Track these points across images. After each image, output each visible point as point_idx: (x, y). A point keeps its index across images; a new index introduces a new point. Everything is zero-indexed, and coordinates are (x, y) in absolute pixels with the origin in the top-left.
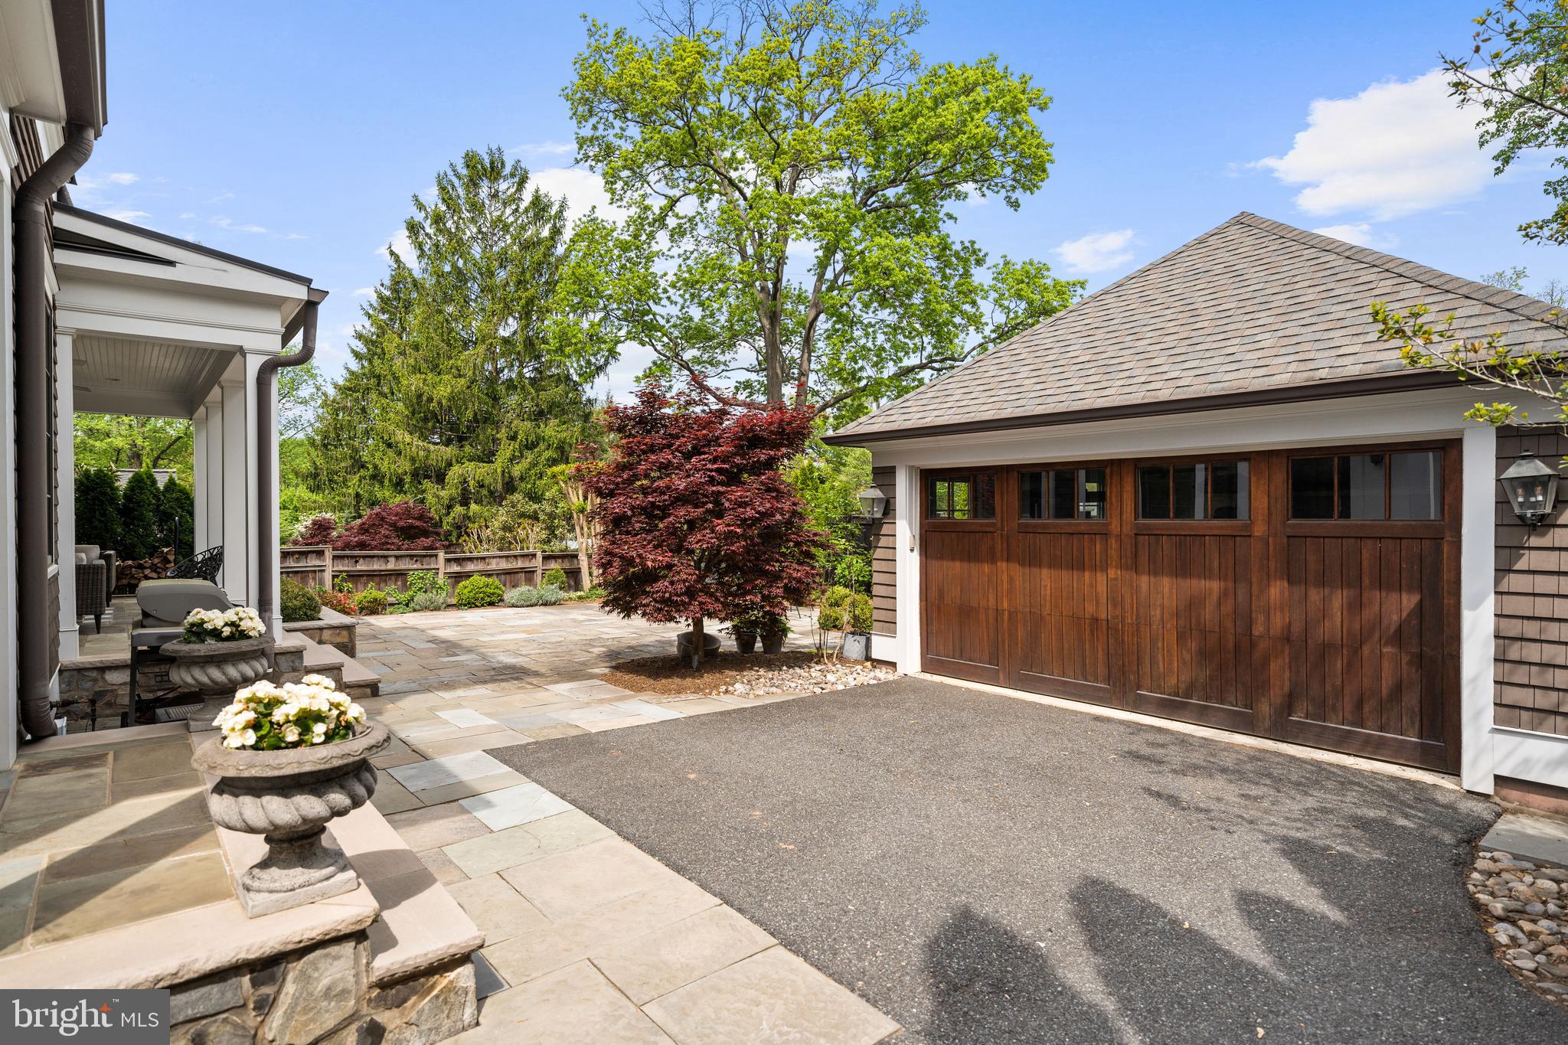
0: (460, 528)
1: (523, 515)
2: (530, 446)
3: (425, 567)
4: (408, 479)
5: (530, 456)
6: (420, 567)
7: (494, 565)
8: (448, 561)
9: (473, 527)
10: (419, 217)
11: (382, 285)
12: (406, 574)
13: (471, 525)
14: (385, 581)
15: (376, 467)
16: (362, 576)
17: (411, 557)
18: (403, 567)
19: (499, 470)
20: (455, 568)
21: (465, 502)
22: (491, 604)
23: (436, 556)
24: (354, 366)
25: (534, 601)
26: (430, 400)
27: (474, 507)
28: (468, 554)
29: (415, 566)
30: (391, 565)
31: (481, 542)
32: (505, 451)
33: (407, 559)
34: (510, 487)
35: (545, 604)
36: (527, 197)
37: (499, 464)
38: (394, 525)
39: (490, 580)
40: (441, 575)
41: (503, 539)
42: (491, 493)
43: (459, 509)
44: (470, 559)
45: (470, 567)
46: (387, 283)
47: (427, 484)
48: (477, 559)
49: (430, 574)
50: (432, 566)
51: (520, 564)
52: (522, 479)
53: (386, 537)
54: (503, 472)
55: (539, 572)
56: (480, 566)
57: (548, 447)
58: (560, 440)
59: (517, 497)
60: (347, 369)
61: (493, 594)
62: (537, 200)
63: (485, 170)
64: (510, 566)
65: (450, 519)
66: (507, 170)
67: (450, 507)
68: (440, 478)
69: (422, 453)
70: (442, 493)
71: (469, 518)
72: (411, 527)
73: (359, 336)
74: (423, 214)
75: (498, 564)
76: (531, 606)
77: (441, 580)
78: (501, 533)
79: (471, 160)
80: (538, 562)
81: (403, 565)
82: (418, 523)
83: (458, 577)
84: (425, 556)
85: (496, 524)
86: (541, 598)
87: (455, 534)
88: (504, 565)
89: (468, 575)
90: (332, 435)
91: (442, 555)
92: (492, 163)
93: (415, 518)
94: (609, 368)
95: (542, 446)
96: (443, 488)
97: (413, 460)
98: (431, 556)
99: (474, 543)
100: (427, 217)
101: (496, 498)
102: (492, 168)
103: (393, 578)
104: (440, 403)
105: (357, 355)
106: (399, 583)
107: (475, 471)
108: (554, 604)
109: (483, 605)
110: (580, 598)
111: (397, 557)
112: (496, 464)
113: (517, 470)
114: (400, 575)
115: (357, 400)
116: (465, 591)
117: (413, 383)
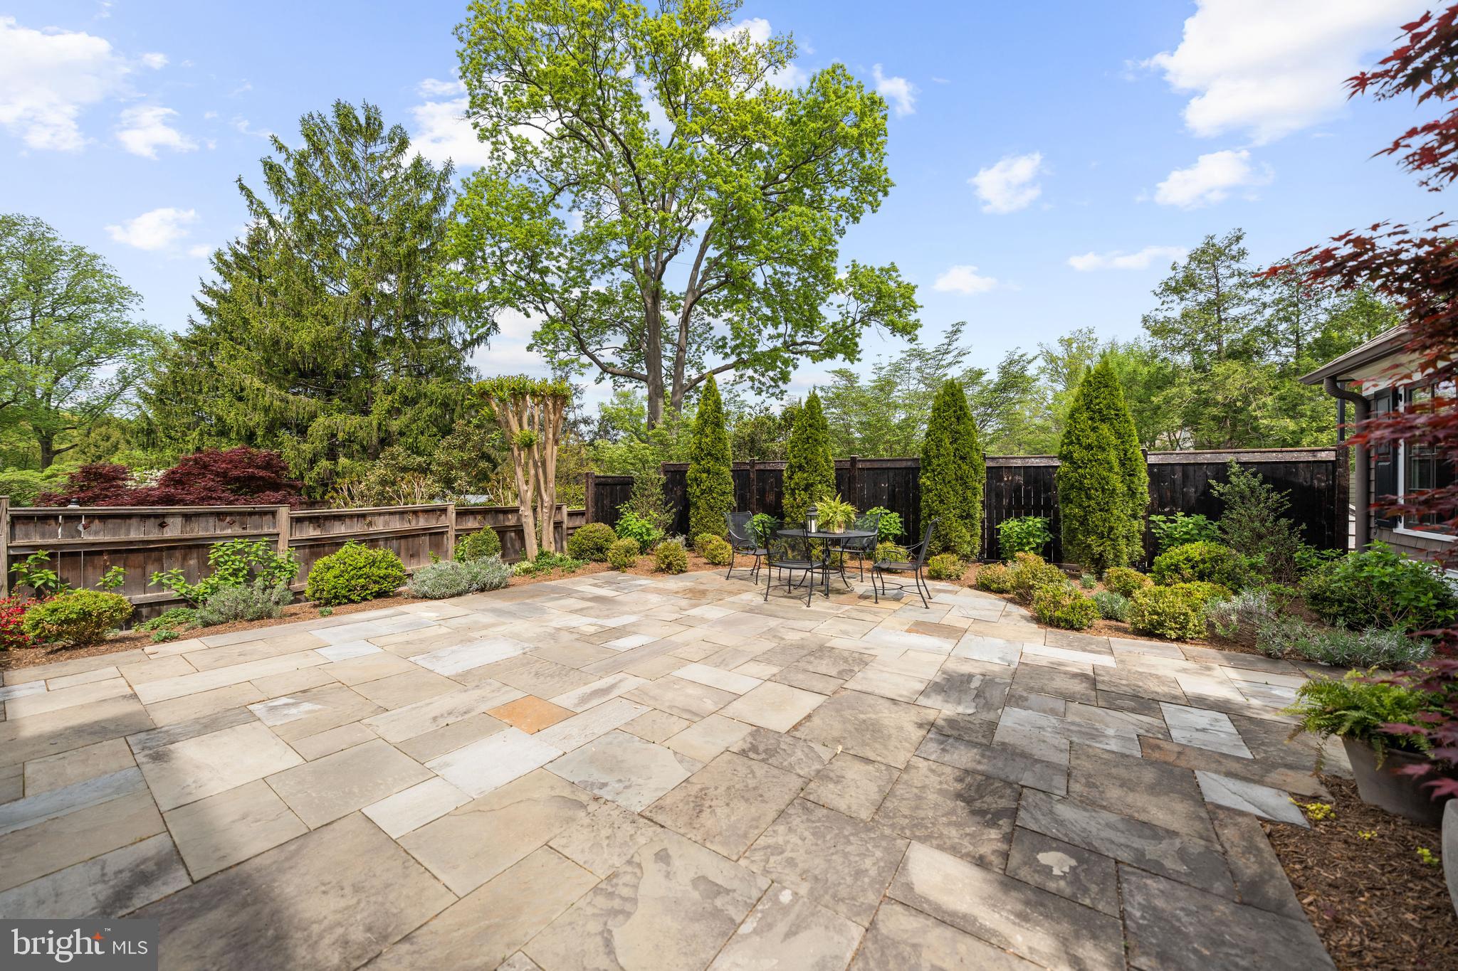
0: (326, 483)
1: (404, 469)
2: (408, 401)
3: (250, 531)
4: (260, 432)
5: (409, 412)
6: (240, 531)
7: (380, 526)
8: (297, 521)
9: (343, 483)
10: (279, 159)
11: (238, 243)
12: (207, 547)
13: (339, 480)
14: (159, 560)
15: (220, 419)
16: (100, 553)
17: (220, 515)
18: (202, 534)
19: (375, 423)
20: (311, 532)
21: (332, 455)
22: (381, 595)
23: (273, 514)
24: (201, 319)
25: (464, 585)
26: (289, 346)
27: (343, 461)
28: (334, 510)
29: (229, 532)
30: (174, 530)
31: (352, 499)
32: (381, 405)
33: (211, 520)
34: (385, 441)
35: (482, 590)
36: (406, 161)
37: (374, 419)
38: (224, 475)
39: (379, 553)
40: (283, 545)
41: (381, 493)
42: (364, 449)
43: (324, 463)
44: (339, 518)
45: (339, 530)
46: (244, 240)
47: (284, 435)
48: (351, 516)
49: (259, 547)
50: (266, 531)
51: (422, 523)
52: (402, 434)
53: (210, 489)
54: (380, 424)
55: (452, 533)
56: (358, 528)
57: (431, 404)
58: (445, 396)
59: (397, 449)
60: (192, 322)
61: (385, 577)
62: (418, 163)
63: (360, 125)
64: (406, 526)
65: (313, 474)
66: (385, 132)
67: (313, 462)
68: (302, 430)
69: (276, 403)
70: (304, 447)
71: (337, 474)
72: (252, 478)
73: (209, 292)
74: (284, 156)
75: (386, 524)
76: (459, 594)
77: (283, 553)
78: (379, 488)
79: (343, 112)
80: (450, 520)
81: (199, 531)
82: (262, 473)
83: (316, 548)
84: (251, 514)
85: (372, 478)
86: (474, 578)
87: (320, 490)
88: (397, 525)
89: (337, 543)
90: (170, 389)
91: (284, 512)
92: (368, 118)
93: (258, 467)
94: (490, 338)
95: (423, 403)
96: (305, 441)
97: (267, 410)
98: (263, 514)
99: (344, 499)
100: (288, 159)
101: (370, 453)
102: (368, 124)
103: (178, 554)
104: (301, 351)
105: (204, 309)
106: (193, 562)
107: (346, 423)
108: (497, 587)
109: (364, 599)
110: (527, 571)
111: (187, 517)
112: (371, 417)
113: (395, 425)
114: (198, 547)
115: (203, 354)
116: (330, 575)
117: (270, 327)
